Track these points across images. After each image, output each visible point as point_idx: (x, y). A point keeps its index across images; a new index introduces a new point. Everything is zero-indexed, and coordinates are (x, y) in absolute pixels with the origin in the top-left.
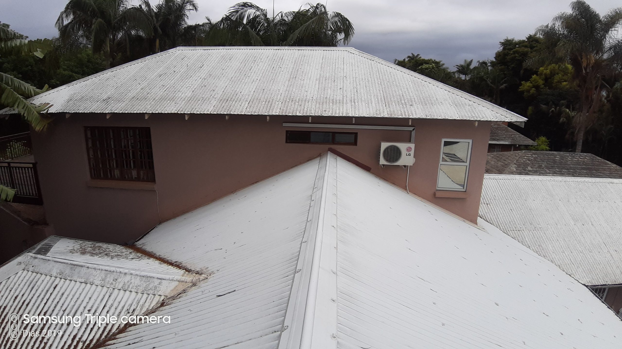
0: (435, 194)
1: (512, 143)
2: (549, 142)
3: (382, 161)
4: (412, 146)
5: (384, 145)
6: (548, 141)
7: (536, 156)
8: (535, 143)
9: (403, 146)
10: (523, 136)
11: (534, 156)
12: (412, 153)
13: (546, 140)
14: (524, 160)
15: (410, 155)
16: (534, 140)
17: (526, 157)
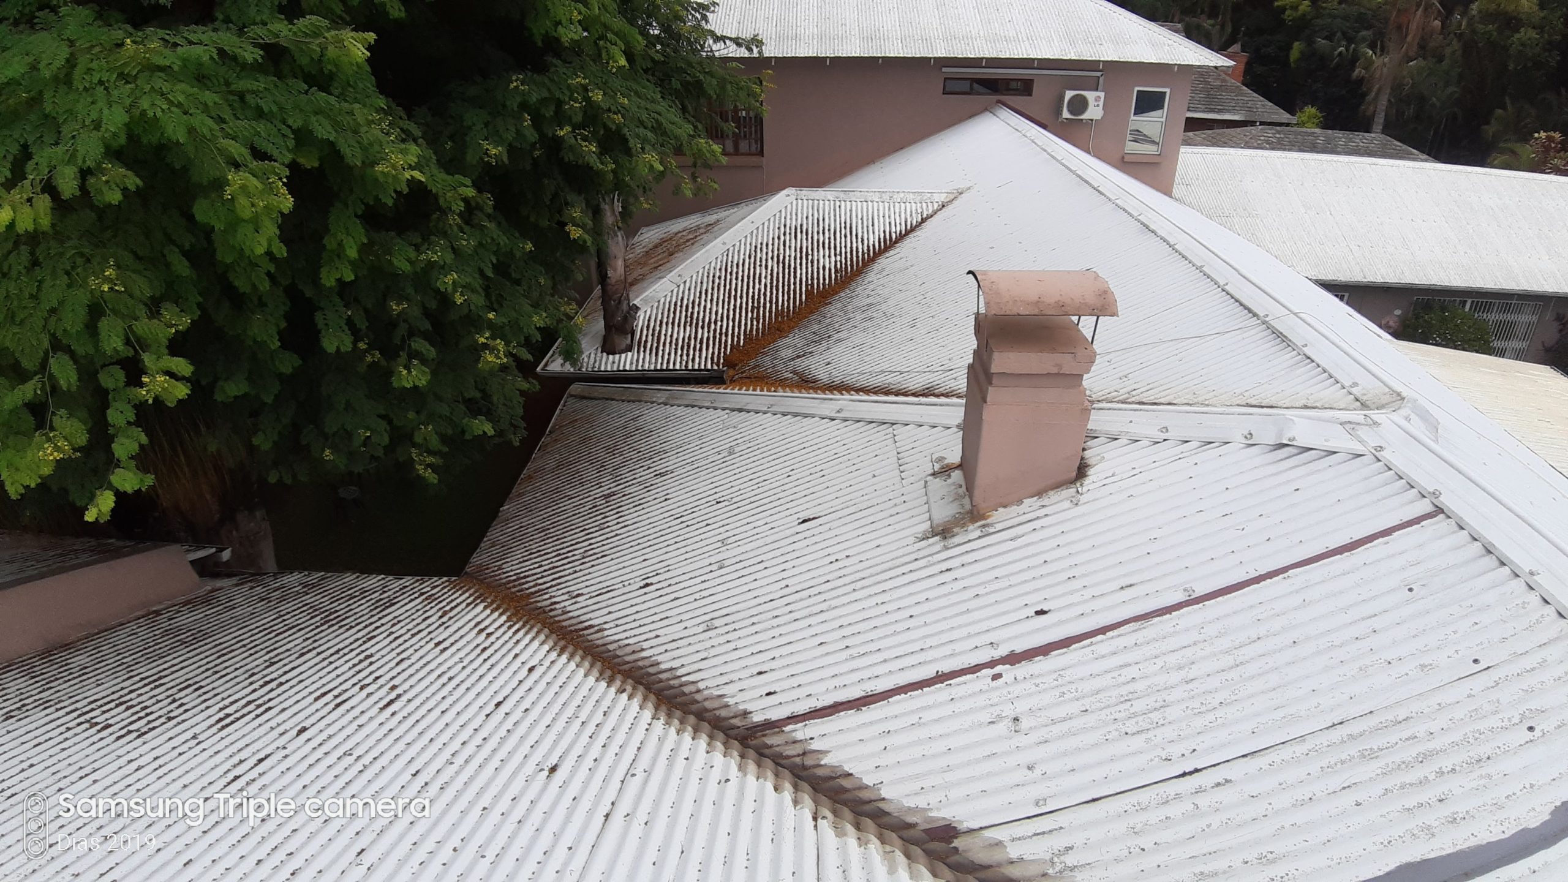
0: (1123, 158)
1: (1248, 119)
2: (1323, 117)
3: (1066, 114)
4: (1102, 95)
5: (1069, 94)
6: (1320, 115)
7: (1282, 136)
8: (1294, 120)
9: (1090, 95)
10: (1271, 104)
11: (1278, 136)
12: (1101, 103)
13: (1318, 114)
14: (1259, 142)
15: (1098, 106)
16: (1292, 113)
17: (1262, 138)
